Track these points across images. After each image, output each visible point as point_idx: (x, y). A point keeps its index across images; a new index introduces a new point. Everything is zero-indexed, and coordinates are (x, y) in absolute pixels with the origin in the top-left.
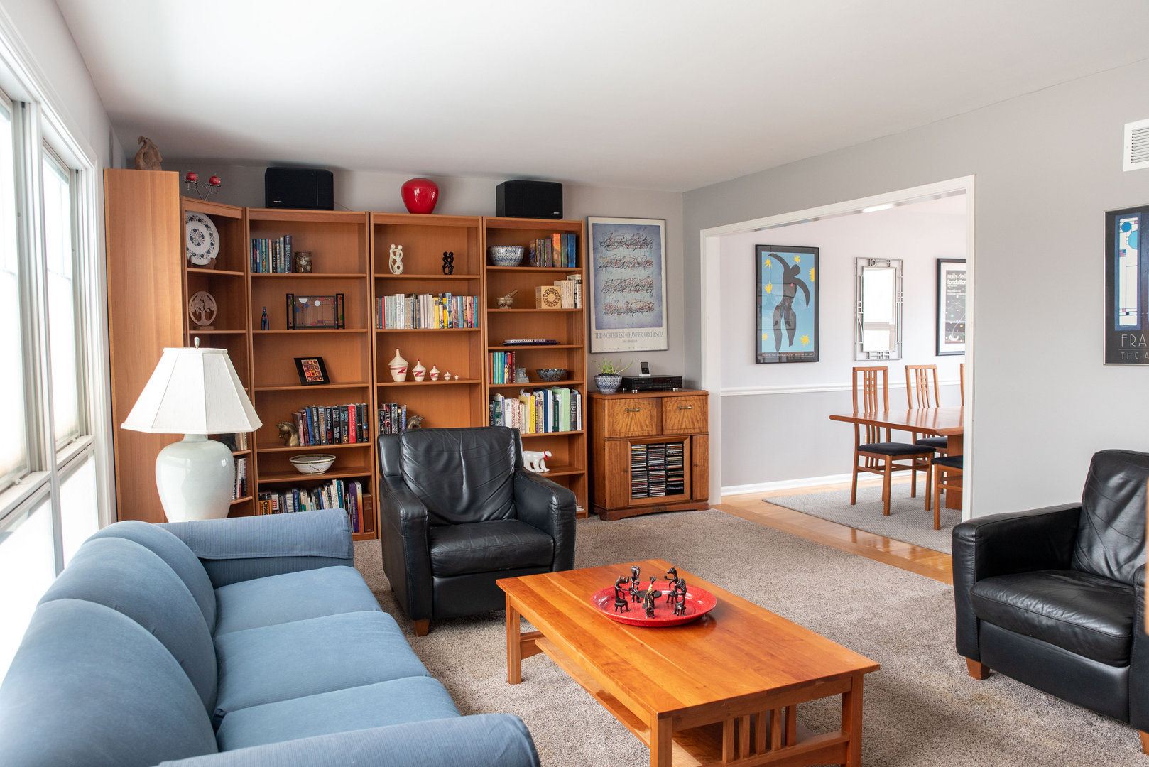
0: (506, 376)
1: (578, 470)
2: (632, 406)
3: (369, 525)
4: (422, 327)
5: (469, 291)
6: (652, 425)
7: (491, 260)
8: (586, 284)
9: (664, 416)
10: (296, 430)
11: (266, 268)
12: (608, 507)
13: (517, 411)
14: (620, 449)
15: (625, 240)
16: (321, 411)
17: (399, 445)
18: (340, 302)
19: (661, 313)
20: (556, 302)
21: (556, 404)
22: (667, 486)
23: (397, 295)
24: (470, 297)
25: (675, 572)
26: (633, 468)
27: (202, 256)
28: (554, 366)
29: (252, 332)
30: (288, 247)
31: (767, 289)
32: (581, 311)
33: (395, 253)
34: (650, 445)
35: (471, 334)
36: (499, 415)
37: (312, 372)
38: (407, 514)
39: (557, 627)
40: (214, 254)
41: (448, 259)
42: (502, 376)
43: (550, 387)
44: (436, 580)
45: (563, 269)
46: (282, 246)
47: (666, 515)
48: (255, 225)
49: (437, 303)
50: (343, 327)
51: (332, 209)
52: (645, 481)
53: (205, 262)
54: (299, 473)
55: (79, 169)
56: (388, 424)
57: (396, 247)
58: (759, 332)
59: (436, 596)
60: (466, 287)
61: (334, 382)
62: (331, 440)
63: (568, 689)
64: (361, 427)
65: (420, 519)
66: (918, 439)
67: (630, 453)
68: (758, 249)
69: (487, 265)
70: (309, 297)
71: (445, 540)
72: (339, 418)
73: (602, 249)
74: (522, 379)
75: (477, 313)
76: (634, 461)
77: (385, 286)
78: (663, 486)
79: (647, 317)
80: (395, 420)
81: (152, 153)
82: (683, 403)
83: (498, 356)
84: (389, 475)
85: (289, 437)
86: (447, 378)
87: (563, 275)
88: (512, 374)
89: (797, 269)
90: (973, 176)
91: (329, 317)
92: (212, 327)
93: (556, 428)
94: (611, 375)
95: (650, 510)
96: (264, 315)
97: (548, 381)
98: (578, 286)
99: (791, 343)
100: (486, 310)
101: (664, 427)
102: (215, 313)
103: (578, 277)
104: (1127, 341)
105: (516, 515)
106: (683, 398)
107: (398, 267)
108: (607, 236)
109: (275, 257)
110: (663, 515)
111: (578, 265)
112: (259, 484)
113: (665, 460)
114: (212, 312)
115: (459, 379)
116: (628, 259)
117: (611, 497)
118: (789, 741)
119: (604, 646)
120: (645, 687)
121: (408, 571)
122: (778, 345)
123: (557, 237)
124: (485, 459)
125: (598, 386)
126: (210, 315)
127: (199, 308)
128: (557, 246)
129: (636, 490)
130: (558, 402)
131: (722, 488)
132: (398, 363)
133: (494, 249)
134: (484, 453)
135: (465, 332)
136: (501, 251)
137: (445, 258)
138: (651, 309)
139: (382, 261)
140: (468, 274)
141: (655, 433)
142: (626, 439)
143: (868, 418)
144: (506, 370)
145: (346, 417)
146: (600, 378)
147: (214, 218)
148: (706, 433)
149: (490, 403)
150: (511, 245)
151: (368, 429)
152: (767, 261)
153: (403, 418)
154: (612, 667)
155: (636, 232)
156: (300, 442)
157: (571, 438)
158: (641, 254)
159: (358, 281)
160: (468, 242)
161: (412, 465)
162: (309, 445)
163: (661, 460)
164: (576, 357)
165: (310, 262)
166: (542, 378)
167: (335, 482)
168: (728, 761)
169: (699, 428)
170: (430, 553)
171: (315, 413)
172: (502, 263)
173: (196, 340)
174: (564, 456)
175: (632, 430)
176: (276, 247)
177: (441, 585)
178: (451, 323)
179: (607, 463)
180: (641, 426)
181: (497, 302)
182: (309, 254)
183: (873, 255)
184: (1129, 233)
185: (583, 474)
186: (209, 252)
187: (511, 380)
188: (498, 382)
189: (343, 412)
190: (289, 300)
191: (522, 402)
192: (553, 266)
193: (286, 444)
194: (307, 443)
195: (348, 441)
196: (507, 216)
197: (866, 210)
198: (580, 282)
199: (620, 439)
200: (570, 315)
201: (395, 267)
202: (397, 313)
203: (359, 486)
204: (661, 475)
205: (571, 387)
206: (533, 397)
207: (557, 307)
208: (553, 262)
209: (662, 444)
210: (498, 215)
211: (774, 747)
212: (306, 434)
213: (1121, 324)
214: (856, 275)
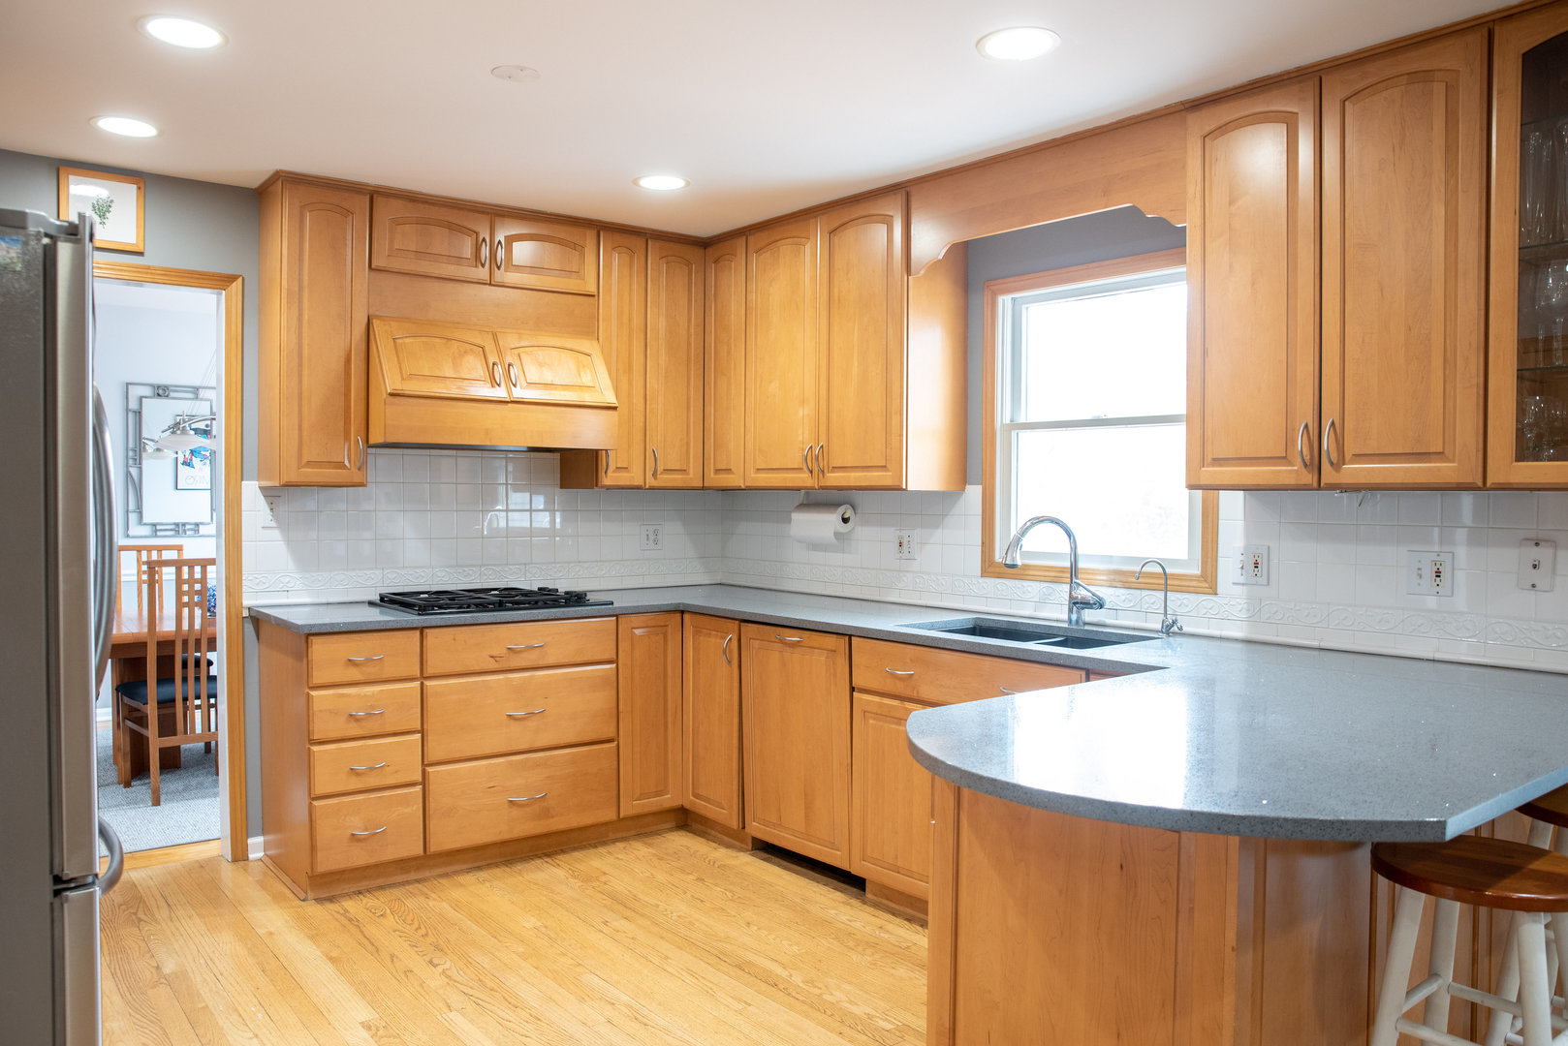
214: (127, 410)
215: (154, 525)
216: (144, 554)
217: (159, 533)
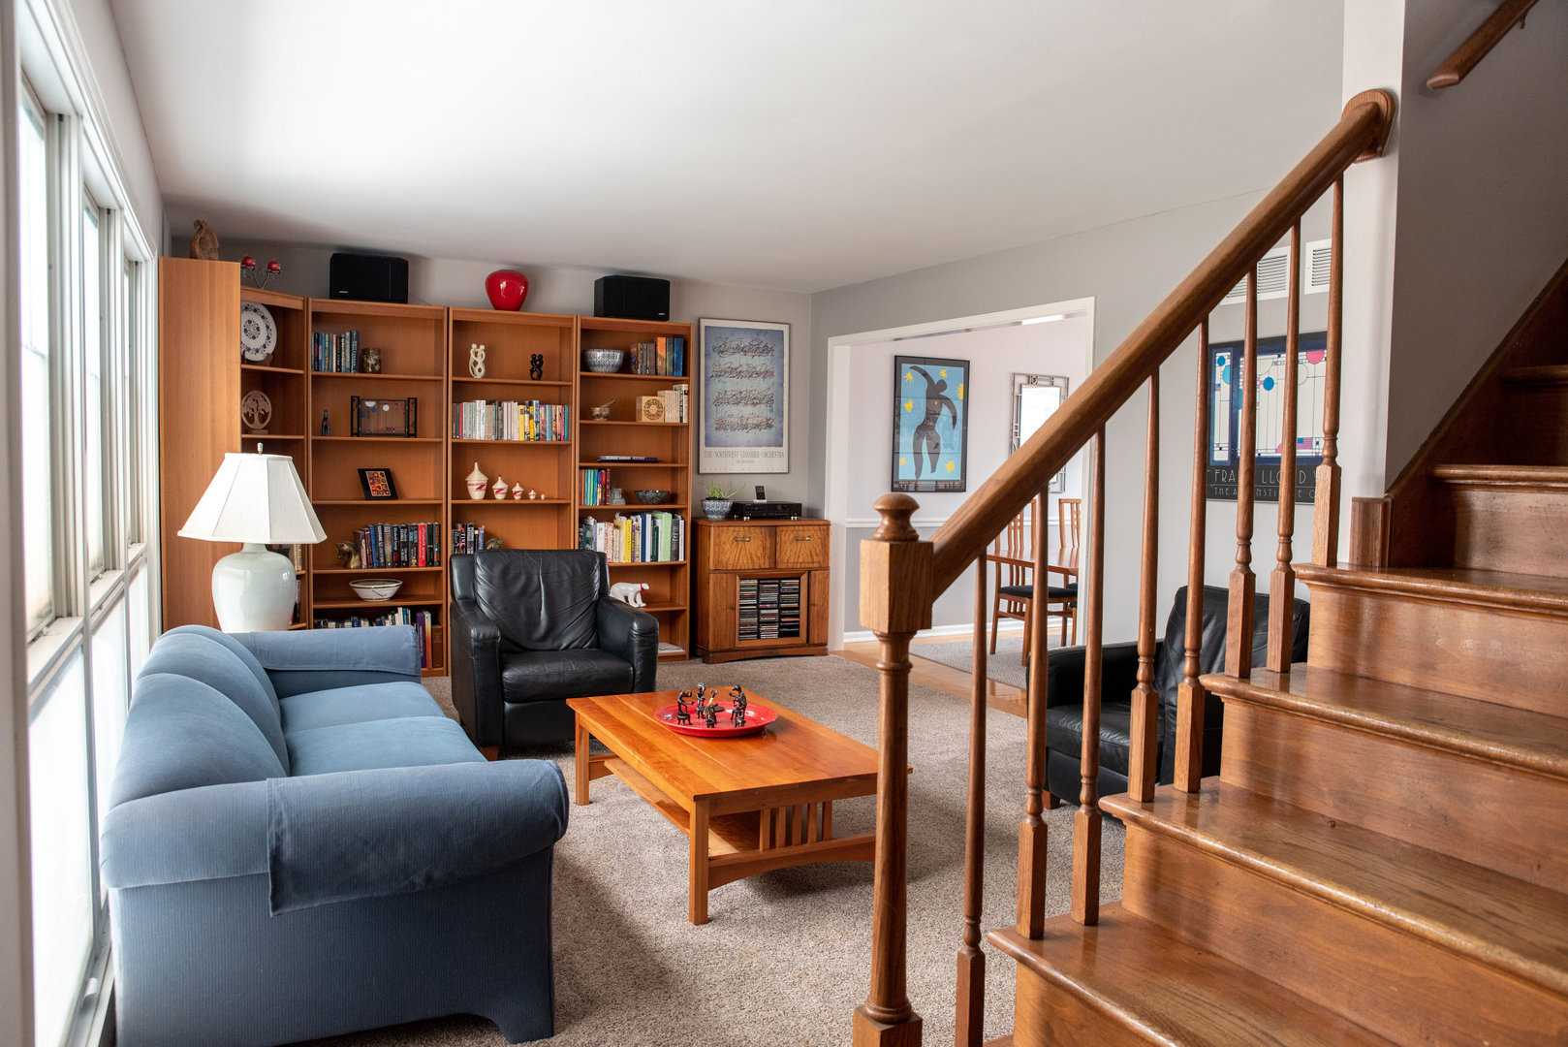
0: (599, 496)
1: (679, 605)
2: (741, 534)
3: (438, 661)
4: (505, 438)
5: (560, 399)
6: (764, 557)
7: (585, 365)
8: (695, 396)
9: (778, 548)
10: (358, 551)
11: (330, 366)
12: (711, 648)
13: (610, 537)
14: (727, 583)
15: (742, 346)
16: (387, 529)
17: (473, 566)
18: (412, 407)
19: (782, 430)
20: (658, 415)
21: (655, 530)
22: (780, 627)
23: (478, 401)
24: (561, 407)
25: (739, 690)
26: (741, 605)
27: (257, 351)
28: (655, 487)
29: (311, 438)
30: (355, 343)
31: (907, 406)
32: (687, 426)
33: (476, 354)
34: (762, 580)
35: (560, 448)
36: (589, 541)
37: (378, 485)
38: (478, 634)
39: (618, 736)
40: (270, 349)
41: (537, 362)
42: (595, 496)
43: (650, 511)
44: (508, 706)
45: (669, 378)
46: (348, 342)
47: (778, 660)
48: (317, 317)
49: (523, 412)
50: (415, 436)
51: (406, 302)
52: (755, 620)
53: (260, 357)
54: (360, 599)
55: (139, 261)
56: (463, 546)
57: (478, 347)
58: (896, 455)
59: (506, 722)
60: (556, 396)
61: (403, 498)
62: (398, 562)
63: (636, 810)
64: (432, 550)
65: (491, 641)
66: (1070, 583)
67: (738, 588)
68: (898, 361)
69: (581, 370)
70: (377, 401)
71: (517, 664)
72: (408, 538)
73: (715, 355)
74: (617, 500)
75: (568, 426)
76: (742, 597)
77: (464, 391)
78: (776, 627)
79: (765, 434)
80: (471, 542)
81: (209, 238)
82: (801, 533)
83: (591, 474)
84: (461, 598)
85: (350, 558)
86: (532, 497)
87: (668, 384)
88: (605, 494)
89: (942, 385)
90: (1093, 298)
91: (398, 423)
92: (266, 431)
93: (655, 557)
94: (720, 499)
95: (759, 653)
96: (325, 419)
97: (647, 504)
98: (685, 397)
99: (933, 470)
100: (578, 421)
101: (778, 559)
102: (270, 415)
103: (684, 387)
104: (1219, 476)
105: (597, 645)
106: (801, 528)
107: (480, 370)
108: (721, 341)
109: (339, 354)
110: (774, 660)
111: (685, 373)
112: (315, 610)
113: (779, 597)
114: (266, 414)
115: (545, 499)
116: (744, 368)
117: (714, 637)
118: (825, 837)
119: (660, 750)
120: (688, 778)
121: (478, 695)
122: (918, 471)
123: (661, 341)
124: (566, 584)
125: (704, 511)
126: (263, 418)
127: (253, 410)
128: (662, 352)
129: (744, 630)
130: (658, 528)
131: (845, 634)
132: (476, 478)
133: (589, 353)
134: (565, 577)
135: (554, 445)
136: (598, 355)
137: (534, 361)
138: (769, 426)
139: (461, 362)
140: (560, 380)
141: (767, 567)
142: (734, 572)
143: (1012, 557)
144: (599, 490)
145: (416, 538)
146: (707, 503)
147: (272, 309)
148: (827, 568)
149: (580, 527)
150: (608, 349)
151: (440, 552)
152: (909, 375)
153: (481, 540)
154: (662, 765)
155: (755, 337)
156: (361, 565)
157: (672, 569)
158: (760, 362)
159: (434, 383)
160: (561, 344)
161: (487, 587)
162: (372, 568)
163: (774, 597)
164: (680, 477)
165: (379, 361)
166: (641, 500)
167: (400, 610)
168: (764, 850)
169: (819, 562)
170: (501, 677)
171: (380, 531)
172: (600, 369)
173: (260, 446)
174: (665, 590)
175: (741, 562)
176: (341, 343)
177: (512, 711)
178: (538, 435)
179: (711, 599)
180: (751, 558)
181: (592, 412)
182: (379, 352)
183: (1033, 372)
184: (1224, 367)
185: (684, 611)
186: (264, 346)
187: (604, 502)
188: (589, 503)
189: (412, 531)
190: (354, 403)
191: (617, 527)
192: (656, 374)
193: (346, 565)
194: (370, 565)
195: (417, 564)
196: (605, 316)
197: (1025, 322)
198: (687, 393)
199: (727, 572)
200: (676, 430)
201: (476, 369)
202: (477, 422)
203: (428, 616)
204: (773, 615)
205: (674, 512)
206: (629, 521)
207: (660, 420)
208: (656, 369)
209: (776, 579)
210: (596, 314)
211: (809, 840)
212: (369, 555)
213: (1215, 459)
214: (1013, 395)
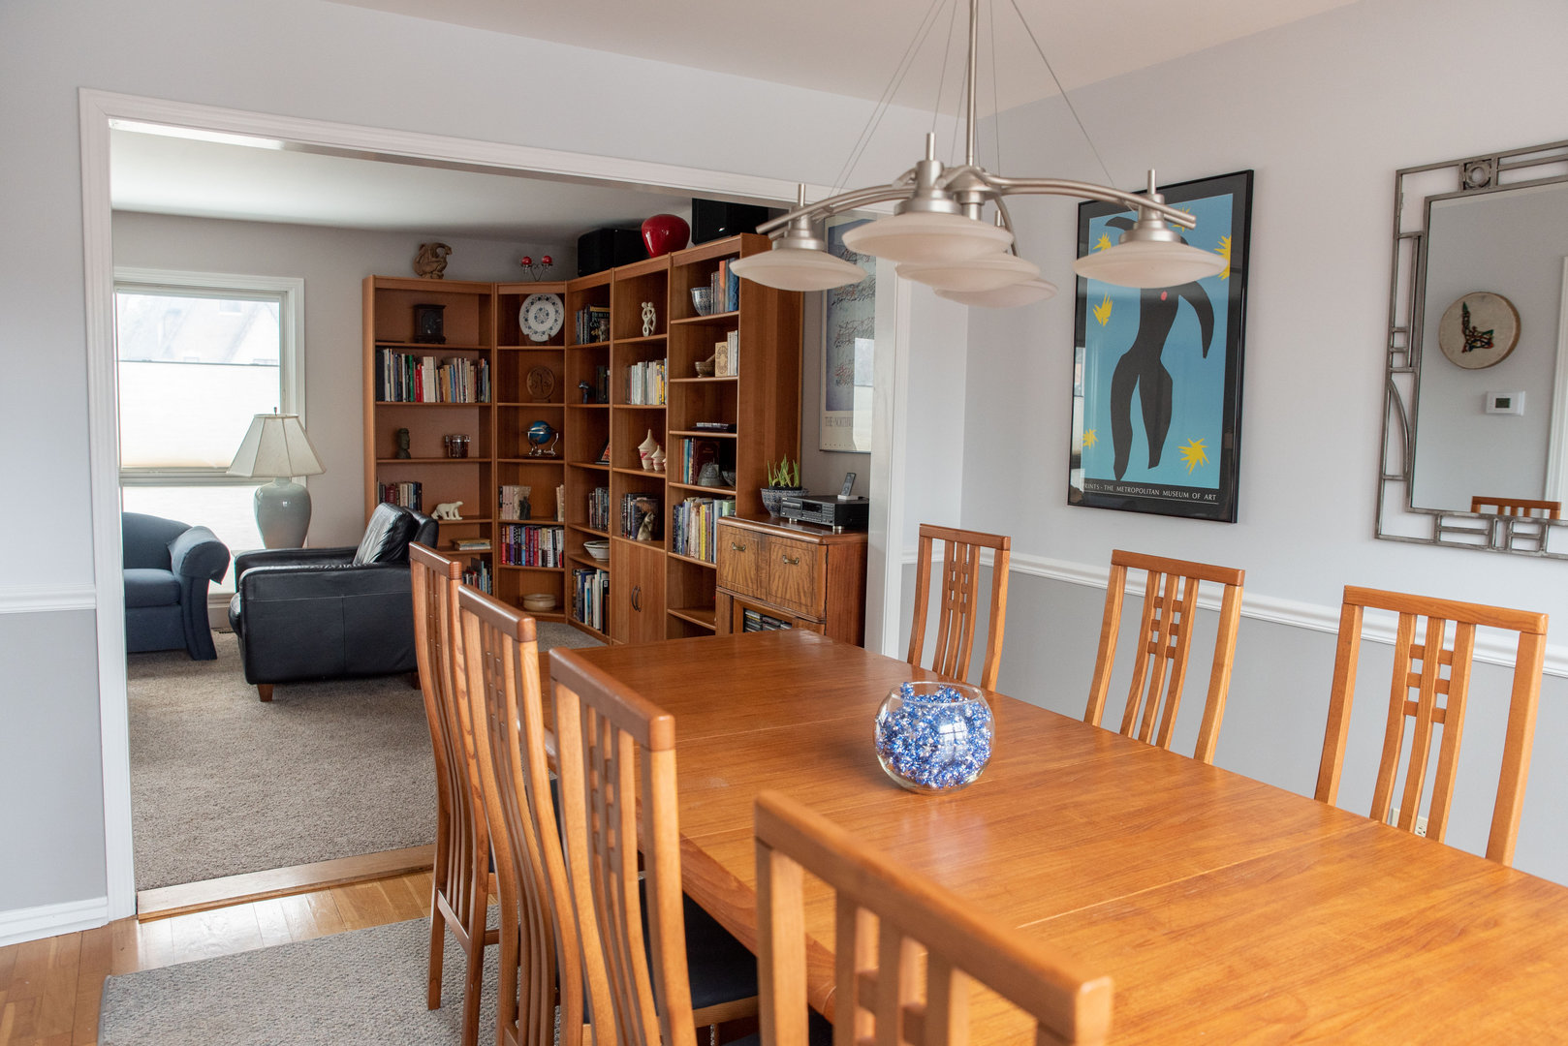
2: (738, 539)
4: (649, 403)
6: (757, 581)
14: (725, 608)
20: (725, 367)
23: (639, 363)
27: (543, 333)
29: (566, 405)
31: (1099, 313)
33: (645, 313)
36: (680, 527)
40: (556, 330)
49: (658, 373)
53: (545, 338)
57: (647, 305)
58: (1075, 425)
68: (1086, 210)
82: (788, 551)
99: (1154, 461)
101: (768, 588)
102: (553, 386)
106: (789, 543)
114: (549, 386)
122: (1121, 465)
123: (722, 267)
126: (546, 389)
127: (537, 383)
128: (721, 281)
141: (759, 596)
142: (731, 594)
147: (560, 296)
149: (675, 508)
152: (1103, 241)
175: (738, 581)
180: (746, 578)
186: (551, 328)
199: (725, 592)
207: (725, 374)
209: (775, 619)
212: (593, 516)
214: (1397, 236)
215: (1437, 515)
216: (1421, 624)
217: (1445, 537)
